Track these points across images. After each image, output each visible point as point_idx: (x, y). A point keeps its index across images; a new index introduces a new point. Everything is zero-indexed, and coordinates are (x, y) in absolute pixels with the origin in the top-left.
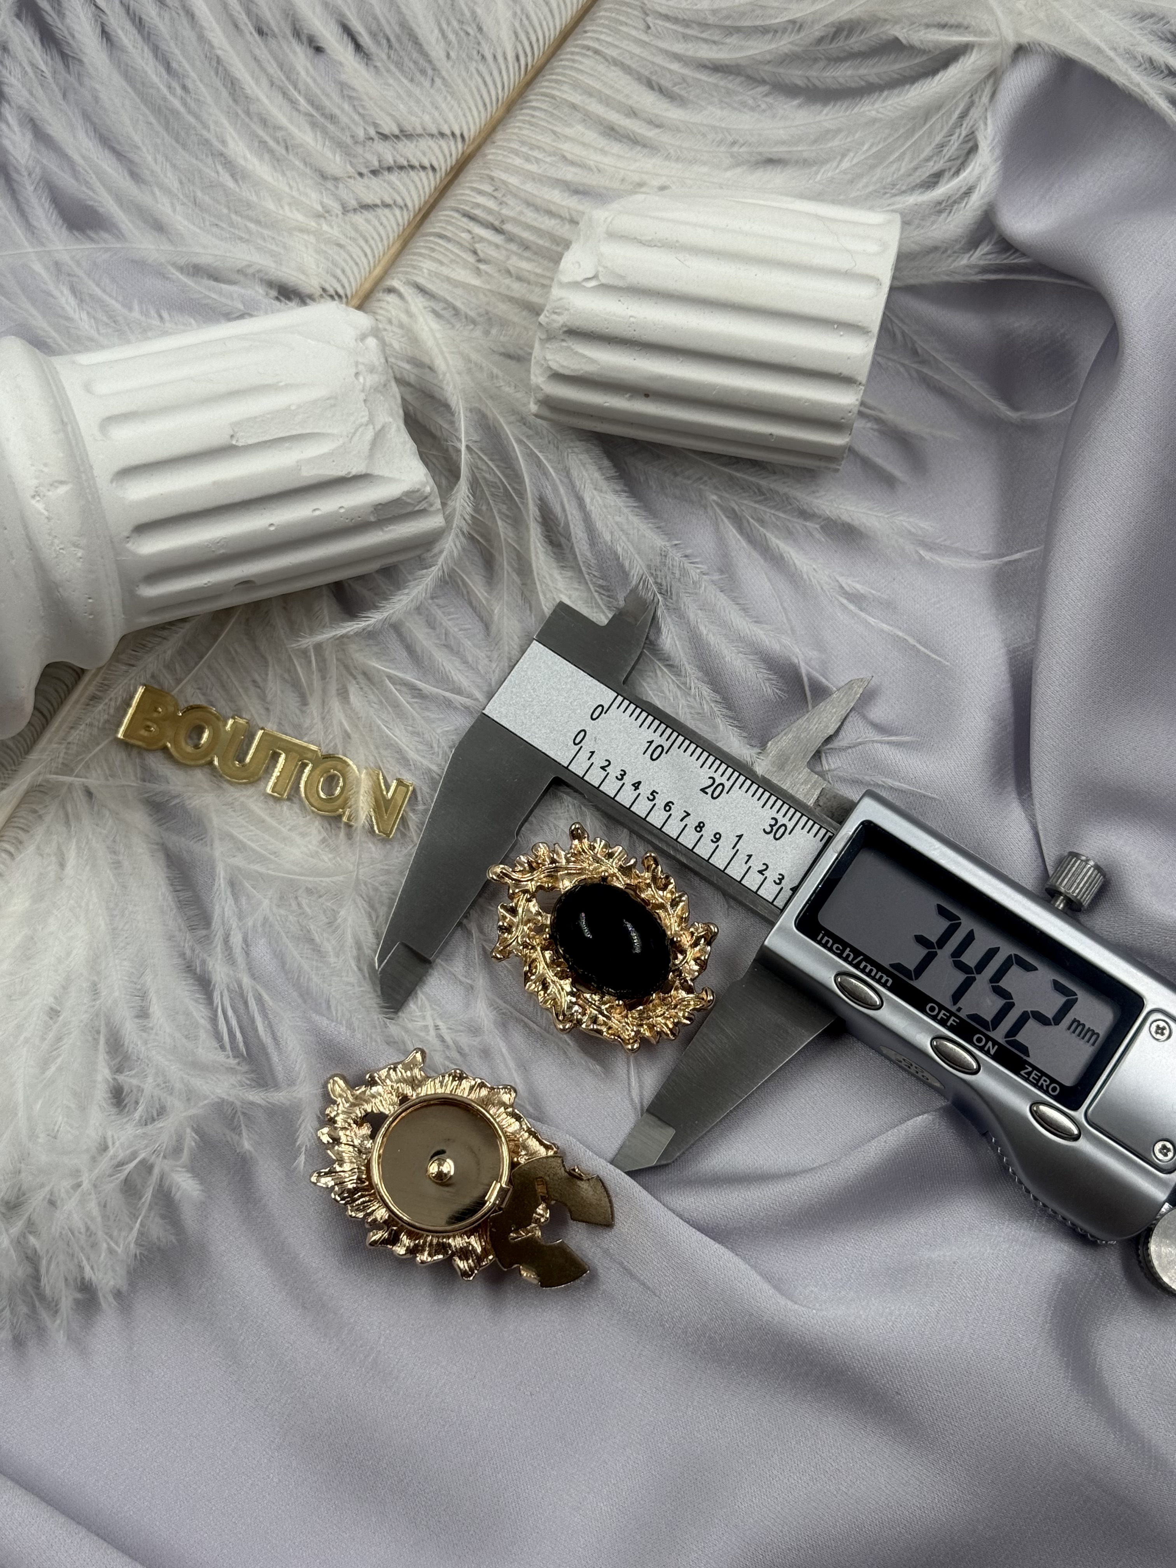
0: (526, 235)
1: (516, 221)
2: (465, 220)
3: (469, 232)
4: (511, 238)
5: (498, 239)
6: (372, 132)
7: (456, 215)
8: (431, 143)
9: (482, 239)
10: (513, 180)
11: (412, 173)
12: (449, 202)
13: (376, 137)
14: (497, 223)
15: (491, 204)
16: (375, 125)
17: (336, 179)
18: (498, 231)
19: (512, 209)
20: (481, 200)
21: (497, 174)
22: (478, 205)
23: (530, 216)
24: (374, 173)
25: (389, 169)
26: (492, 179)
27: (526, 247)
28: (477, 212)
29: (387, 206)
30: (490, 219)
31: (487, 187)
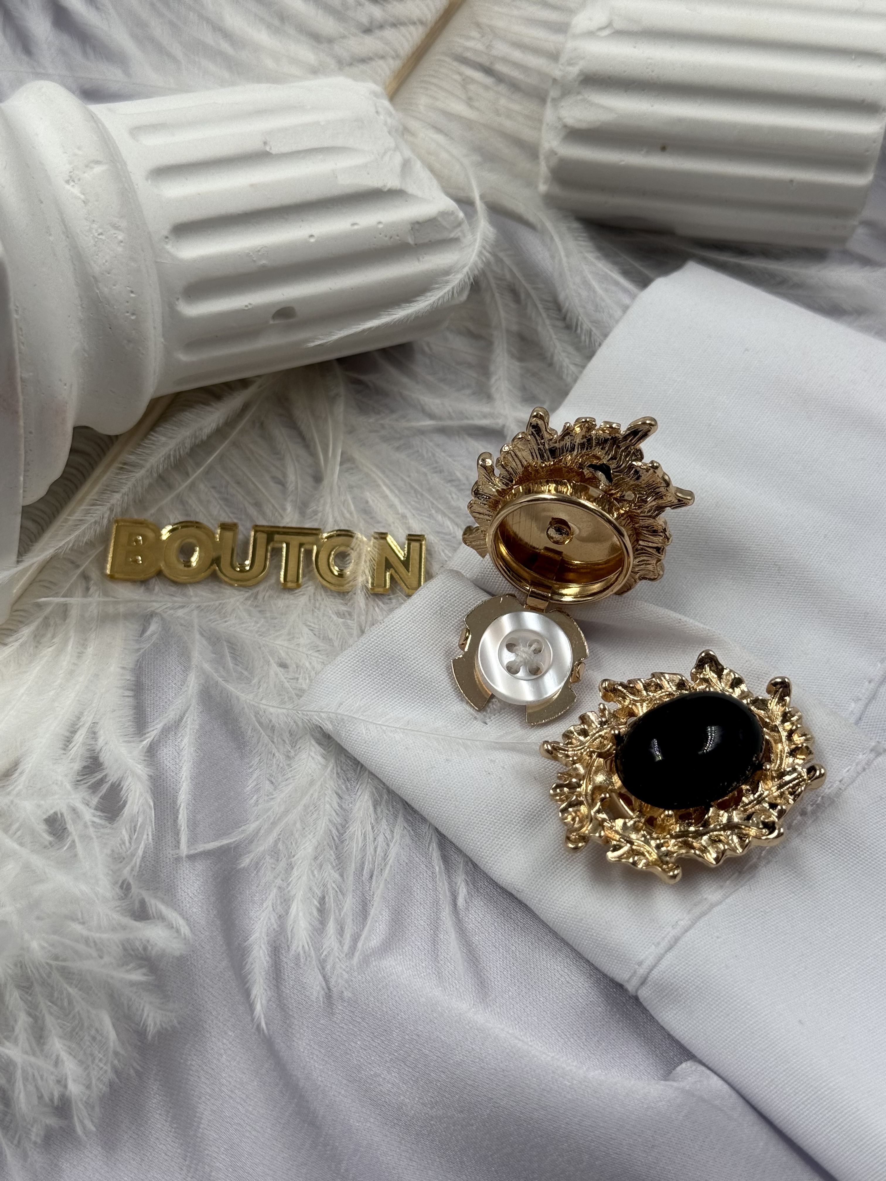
0: (515, 74)
1: (505, 60)
2: (455, 64)
3: (460, 74)
4: (500, 78)
5: (489, 81)
7: (447, 59)
9: (473, 81)
10: (500, 23)
11: (402, 28)
12: (440, 46)
14: (487, 64)
15: (480, 46)
18: (488, 71)
19: (501, 49)
20: (470, 44)
21: (484, 20)
22: (468, 49)
23: (517, 55)
24: (367, 30)
25: (382, 27)
26: (478, 25)
27: (514, 86)
28: (469, 55)
29: (383, 58)
30: (479, 60)
31: (475, 34)
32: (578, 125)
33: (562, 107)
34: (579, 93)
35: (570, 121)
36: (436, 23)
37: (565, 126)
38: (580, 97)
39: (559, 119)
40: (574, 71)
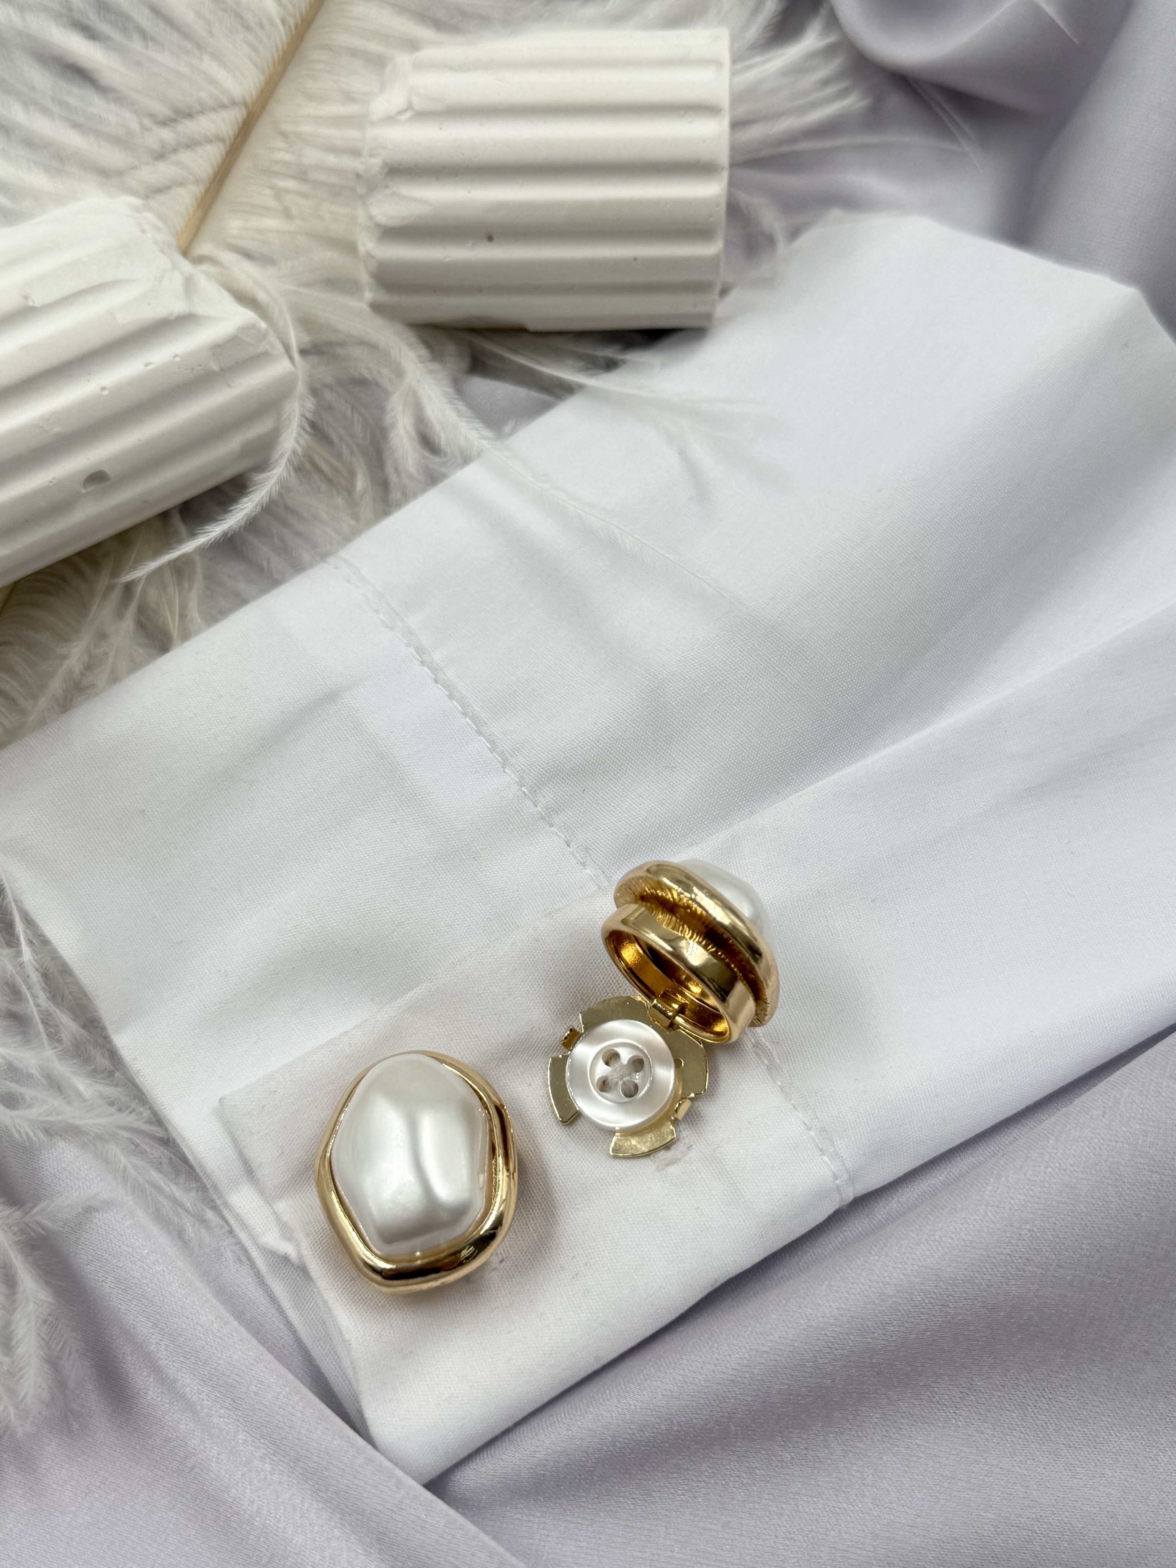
0: (332, 179)
1: (320, 167)
2: (263, 177)
3: (272, 187)
4: (317, 185)
6: (147, 122)
7: (256, 175)
8: (213, 116)
9: (288, 191)
10: (306, 129)
11: (199, 150)
13: (154, 127)
15: (287, 157)
16: (152, 116)
17: (120, 173)
19: (312, 156)
20: (277, 156)
21: (287, 127)
22: (276, 161)
23: (331, 160)
24: (160, 156)
25: (175, 151)
26: (284, 135)
27: (333, 191)
28: (277, 168)
29: (181, 184)
30: (291, 171)
31: (281, 144)
32: (391, 223)
33: (371, 204)
34: (387, 187)
35: (381, 219)
36: (236, 137)
37: (378, 225)
38: (388, 191)
39: (371, 218)
40: (376, 162)
